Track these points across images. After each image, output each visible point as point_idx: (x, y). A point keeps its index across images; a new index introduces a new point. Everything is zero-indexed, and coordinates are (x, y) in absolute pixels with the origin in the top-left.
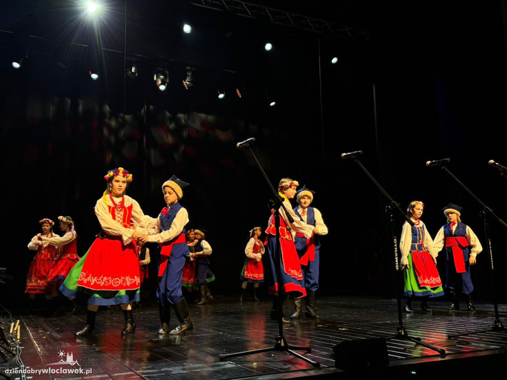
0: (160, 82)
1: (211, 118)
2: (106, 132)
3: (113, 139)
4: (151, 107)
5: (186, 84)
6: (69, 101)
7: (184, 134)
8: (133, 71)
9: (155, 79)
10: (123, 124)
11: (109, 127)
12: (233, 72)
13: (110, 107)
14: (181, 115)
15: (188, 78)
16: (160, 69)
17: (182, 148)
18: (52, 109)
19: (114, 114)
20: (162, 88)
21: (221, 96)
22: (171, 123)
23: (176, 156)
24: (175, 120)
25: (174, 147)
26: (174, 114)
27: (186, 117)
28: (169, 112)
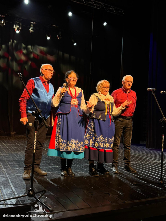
0: (16, 29)
1: (45, 49)
4: (15, 41)
5: (31, 31)
7: (31, 56)
8: (2, 22)
9: (14, 27)
12: (56, 26)
14: (30, 47)
15: (31, 28)
16: (17, 22)
17: (30, 63)
20: (18, 32)
21: (48, 38)
22: (24, 50)
23: (26, 67)
24: (26, 48)
25: (26, 62)
26: (27, 45)
27: (33, 47)
28: (24, 45)
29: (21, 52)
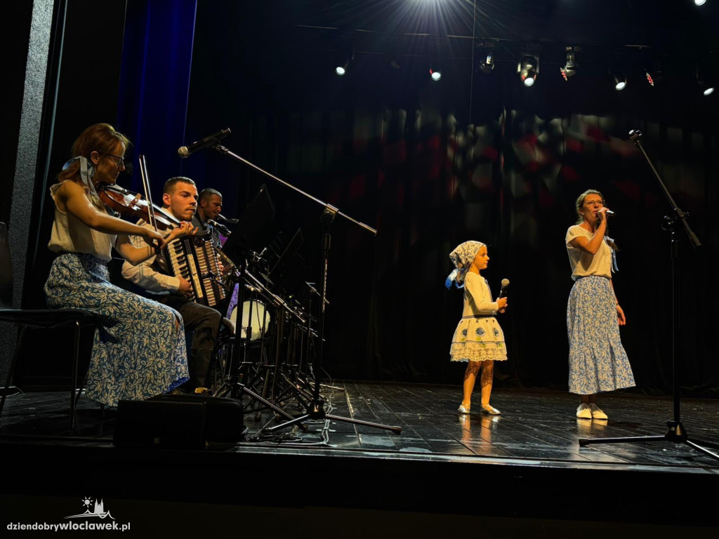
0: (526, 74)
1: (603, 121)
2: (450, 152)
3: (459, 161)
4: (514, 112)
5: (566, 72)
6: (404, 113)
7: (562, 148)
8: (488, 62)
9: (519, 70)
10: (474, 140)
11: (454, 145)
12: (641, 47)
13: (456, 117)
14: (557, 121)
15: (568, 63)
16: (527, 55)
17: (558, 169)
18: (383, 126)
19: (462, 127)
20: (529, 82)
21: (620, 86)
22: (541, 133)
23: (548, 182)
24: (547, 127)
25: (546, 168)
26: (547, 119)
27: (565, 122)
28: (541, 117)
29: (530, 136)
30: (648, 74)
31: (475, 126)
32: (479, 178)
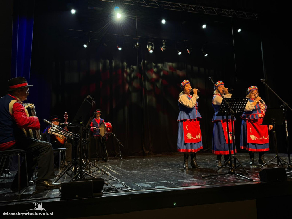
0: (150, 49)
1: (174, 65)
2: (125, 75)
3: (128, 78)
4: (146, 61)
5: (162, 49)
6: (108, 61)
7: (161, 74)
8: (137, 45)
9: (147, 47)
10: (133, 71)
11: (126, 72)
12: (185, 41)
13: (126, 63)
14: (159, 65)
15: (163, 46)
16: (150, 43)
17: (161, 80)
18: (101, 66)
19: (129, 66)
20: (151, 52)
21: (180, 53)
22: (155, 68)
23: (158, 85)
24: (156, 67)
25: (157, 80)
26: (156, 63)
27: (162, 65)
28: (154, 63)
29: (151, 70)
30: (187, 50)
31: (133, 66)
32: (135, 84)
